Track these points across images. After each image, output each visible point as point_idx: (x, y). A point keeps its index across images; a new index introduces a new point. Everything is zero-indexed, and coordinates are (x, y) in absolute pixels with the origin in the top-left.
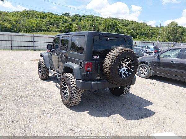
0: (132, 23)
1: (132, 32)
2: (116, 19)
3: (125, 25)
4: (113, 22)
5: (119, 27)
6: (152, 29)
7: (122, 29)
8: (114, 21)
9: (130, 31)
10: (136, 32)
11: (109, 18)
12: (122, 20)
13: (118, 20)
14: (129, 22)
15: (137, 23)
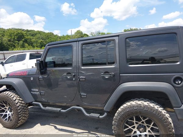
0: (39, 32)
1: (42, 41)
2: (20, 29)
3: (32, 35)
4: (19, 33)
5: (27, 37)
6: (60, 38)
7: (30, 39)
8: (19, 31)
9: (40, 41)
10: (46, 42)
11: (12, 28)
12: (28, 31)
13: (23, 30)
14: (35, 32)
15: (44, 33)
